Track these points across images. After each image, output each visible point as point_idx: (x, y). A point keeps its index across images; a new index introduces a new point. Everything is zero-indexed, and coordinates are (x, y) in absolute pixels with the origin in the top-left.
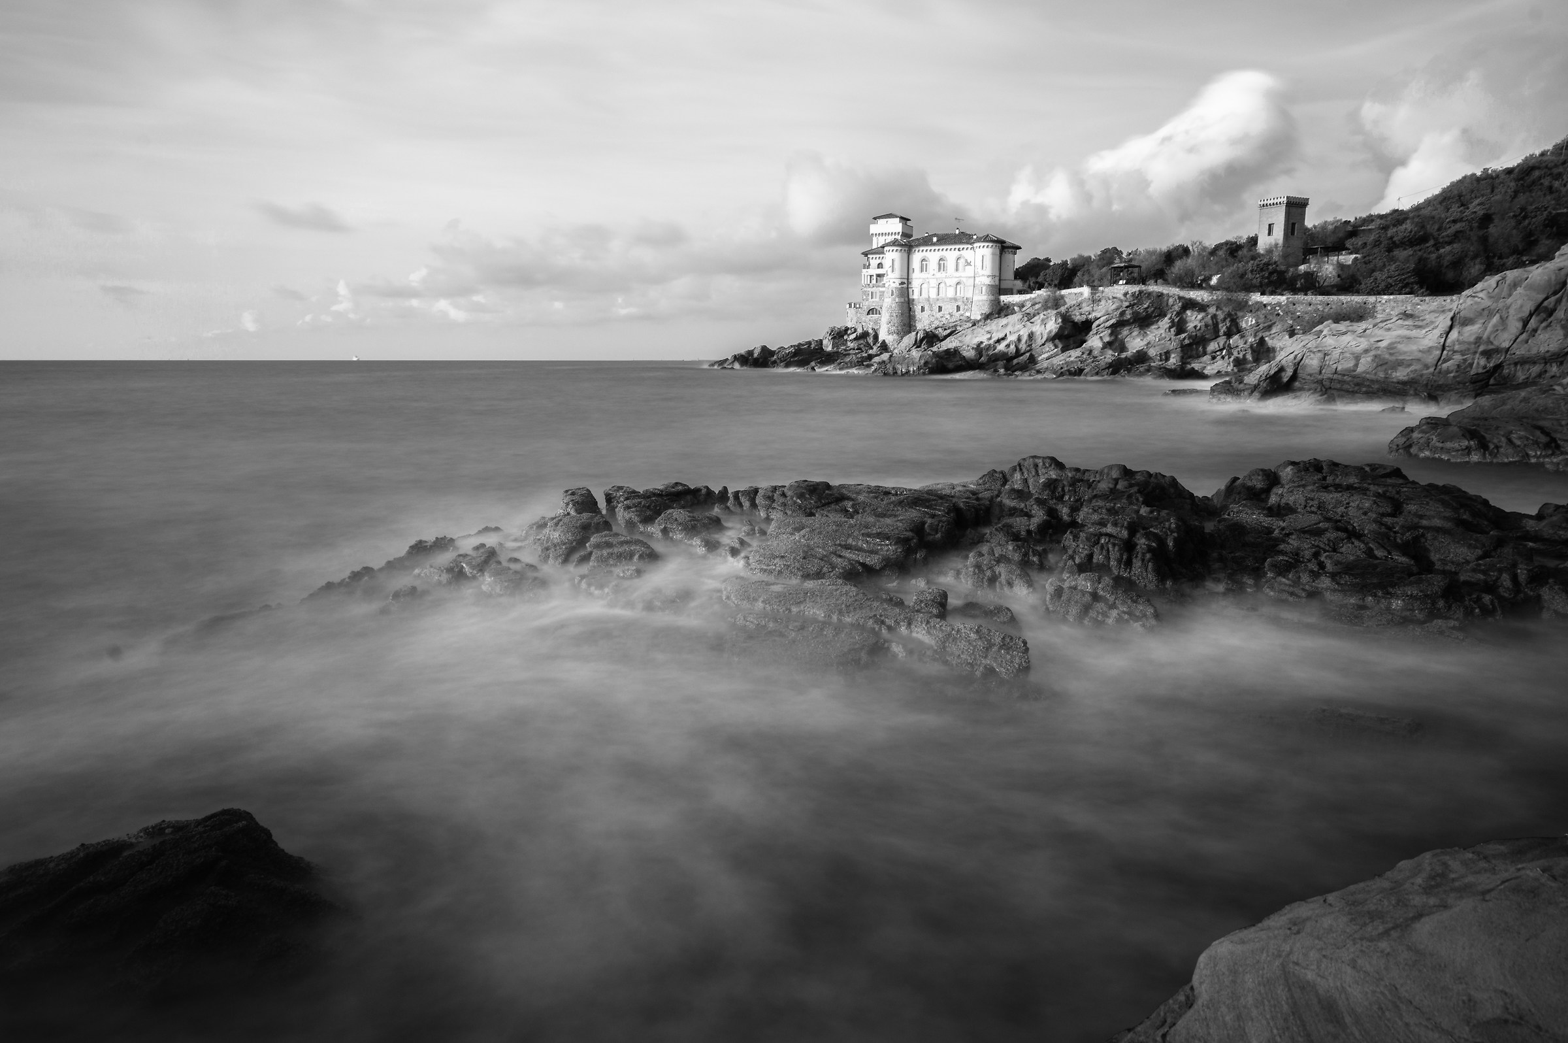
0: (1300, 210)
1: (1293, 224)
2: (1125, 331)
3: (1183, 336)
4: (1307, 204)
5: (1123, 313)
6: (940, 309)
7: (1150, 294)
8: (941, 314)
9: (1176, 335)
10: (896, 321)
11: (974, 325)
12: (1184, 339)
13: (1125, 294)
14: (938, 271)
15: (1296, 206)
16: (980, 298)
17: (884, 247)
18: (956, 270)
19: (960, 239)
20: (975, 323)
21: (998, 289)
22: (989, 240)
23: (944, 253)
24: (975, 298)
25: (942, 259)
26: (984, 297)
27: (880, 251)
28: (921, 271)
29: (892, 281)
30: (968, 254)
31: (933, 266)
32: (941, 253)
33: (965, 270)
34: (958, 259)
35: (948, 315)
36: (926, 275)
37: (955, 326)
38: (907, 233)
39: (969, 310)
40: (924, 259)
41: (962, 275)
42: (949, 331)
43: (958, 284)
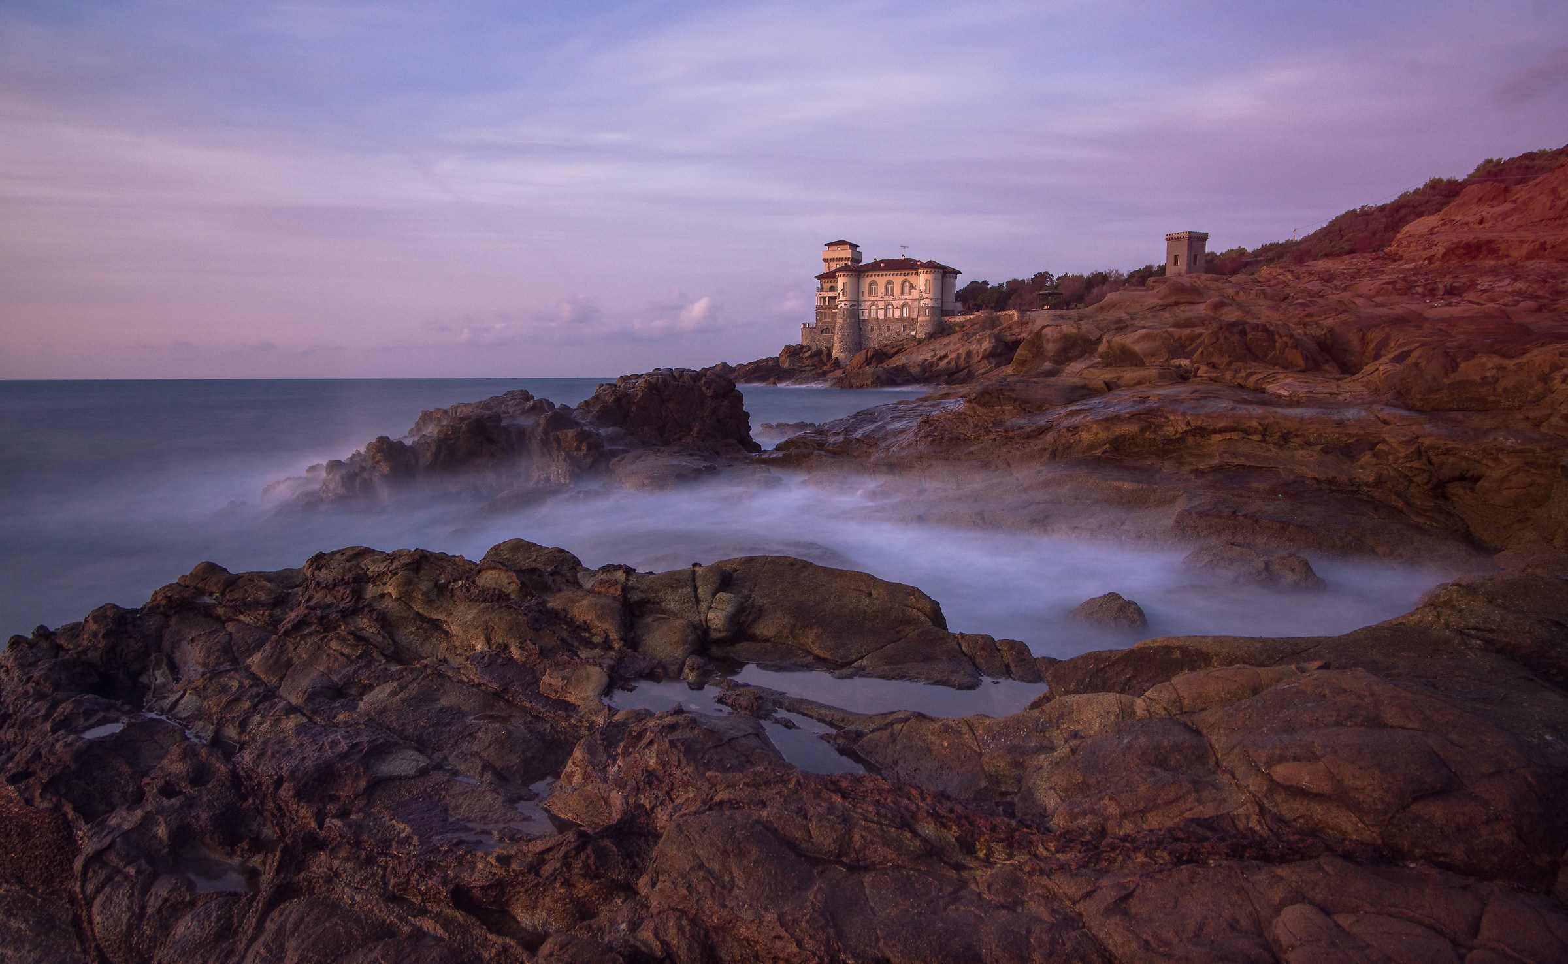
0: (1200, 243)
1: (1196, 256)
4: (1208, 237)
6: (888, 328)
8: (889, 333)
10: (846, 339)
14: (886, 294)
15: (1197, 240)
16: (924, 319)
17: (835, 272)
18: (902, 293)
19: (906, 266)
20: (920, 342)
21: (940, 311)
22: (931, 266)
23: (891, 278)
24: (920, 319)
25: (889, 283)
26: (928, 318)
27: (831, 276)
28: (870, 294)
29: (843, 303)
30: (913, 279)
31: (881, 289)
32: (888, 278)
33: (910, 294)
34: (903, 283)
35: (895, 334)
36: (875, 298)
37: (902, 344)
38: (856, 259)
39: (915, 330)
40: (873, 283)
41: (908, 297)
42: (896, 349)
43: (903, 305)
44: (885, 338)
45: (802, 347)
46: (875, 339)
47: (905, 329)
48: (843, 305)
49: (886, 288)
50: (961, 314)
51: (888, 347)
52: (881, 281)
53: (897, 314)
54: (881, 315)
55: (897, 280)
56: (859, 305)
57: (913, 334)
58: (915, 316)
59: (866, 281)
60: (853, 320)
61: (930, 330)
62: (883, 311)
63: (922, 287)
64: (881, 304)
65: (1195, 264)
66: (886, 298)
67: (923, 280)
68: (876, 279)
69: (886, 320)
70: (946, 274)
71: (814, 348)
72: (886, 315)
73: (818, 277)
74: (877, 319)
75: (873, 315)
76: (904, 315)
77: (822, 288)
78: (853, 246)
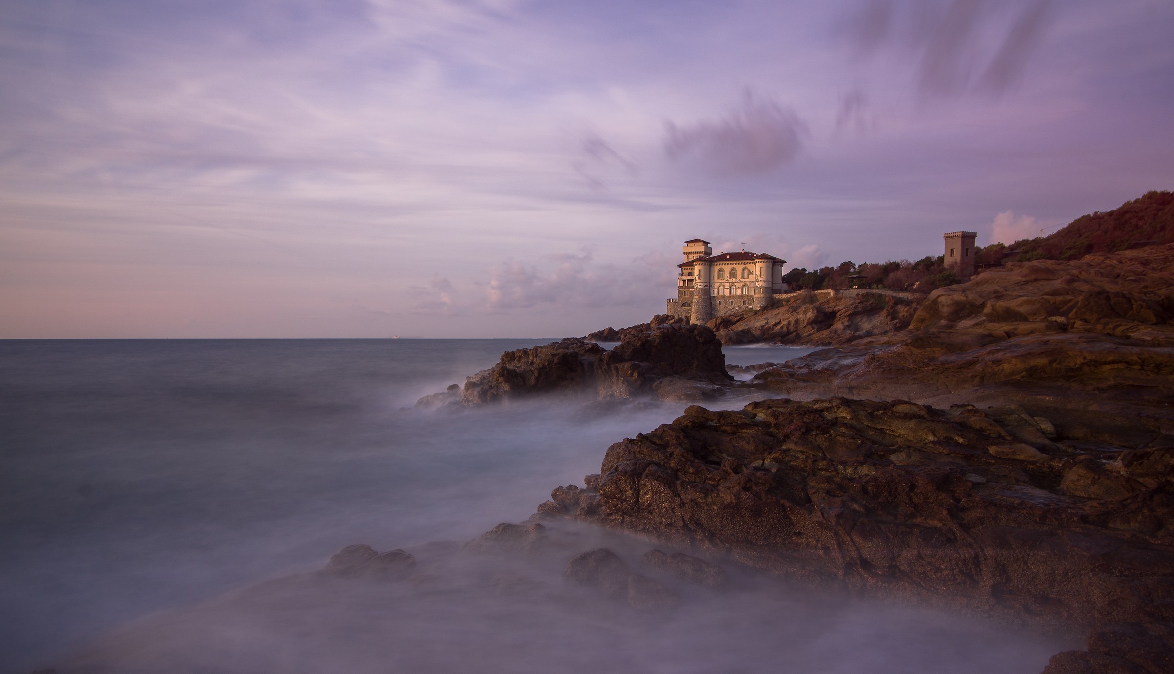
0: (970, 240)
1: (967, 249)
2: (858, 318)
4: (976, 236)
5: (856, 307)
6: (732, 302)
7: (873, 295)
8: (732, 306)
10: (702, 311)
11: (756, 314)
13: (858, 295)
14: (731, 278)
15: (968, 238)
16: (759, 296)
17: (692, 262)
18: (743, 277)
19: (745, 257)
20: (756, 312)
21: (771, 290)
22: (764, 257)
23: (734, 266)
24: (756, 296)
25: (733, 270)
26: (762, 296)
27: (690, 264)
28: (719, 278)
29: (698, 284)
30: (750, 267)
31: (727, 274)
32: (732, 266)
33: (748, 278)
34: (744, 269)
35: (737, 307)
36: (722, 281)
37: (743, 314)
38: (708, 252)
39: (752, 304)
40: (720, 270)
41: (747, 280)
42: (738, 318)
43: (743, 286)
44: (730, 309)
45: (667, 316)
46: (722, 311)
47: (744, 303)
48: (698, 286)
49: (731, 274)
50: (786, 292)
51: (732, 317)
52: (727, 268)
53: (739, 292)
54: (727, 293)
55: (739, 268)
56: (710, 286)
57: (751, 307)
58: (752, 294)
59: (716, 268)
60: (706, 297)
61: (763, 303)
62: (728, 290)
63: (758, 273)
64: (727, 285)
65: (967, 255)
66: (731, 281)
67: (758, 268)
68: (723, 267)
69: (730, 297)
70: (775, 263)
71: (676, 317)
72: (730, 293)
73: (680, 266)
74: (724, 296)
75: (721, 293)
76: (744, 293)
77: (683, 273)
78: (706, 243)
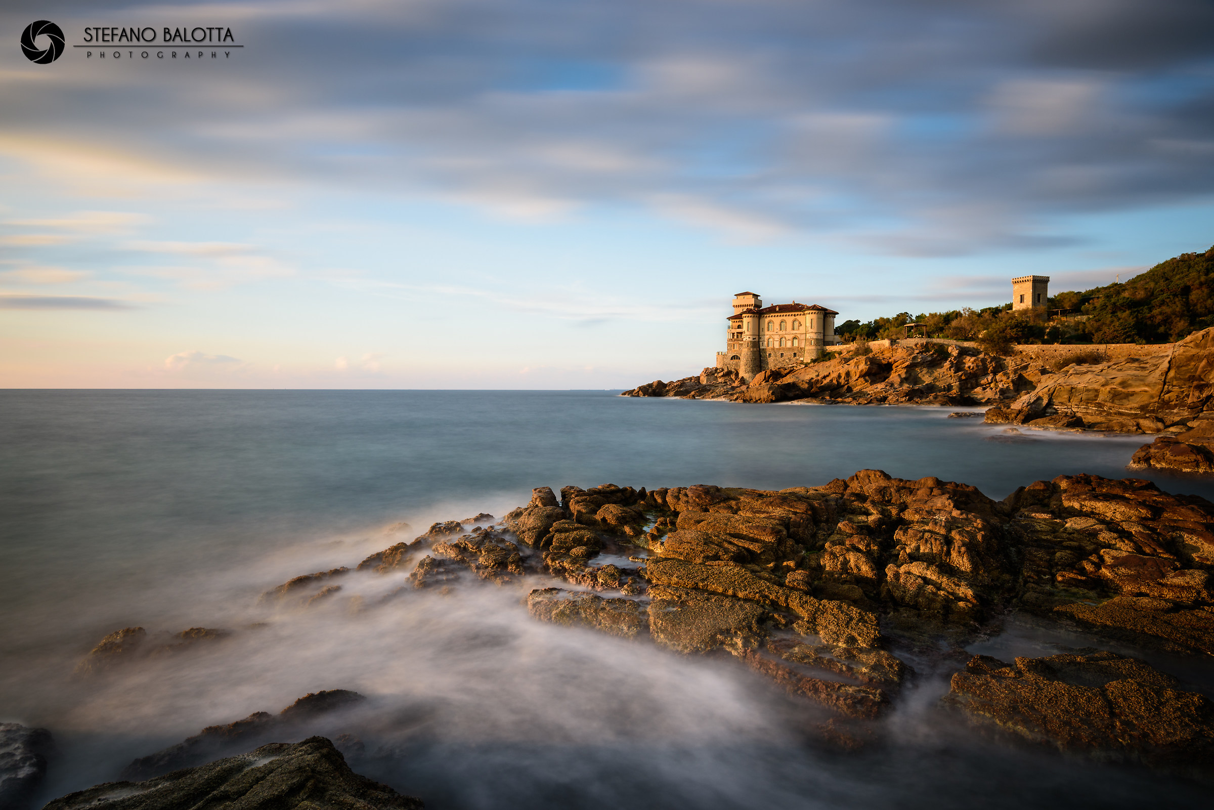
0: (1043, 285)
1: (1039, 295)
2: (917, 370)
3: (960, 373)
4: (1049, 281)
5: (915, 358)
6: (782, 354)
7: (935, 344)
8: (782, 359)
9: (955, 373)
10: (750, 363)
11: (806, 366)
12: (962, 375)
13: (917, 345)
14: (781, 330)
15: (1040, 284)
16: (810, 348)
17: (742, 314)
18: (793, 329)
19: (795, 308)
21: (822, 342)
22: (814, 308)
24: (807, 348)
25: (783, 321)
26: (813, 348)
27: (739, 317)
28: (768, 330)
29: (747, 337)
30: (801, 318)
31: (777, 326)
32: (782, 318)
33: (799, 329)
34: (794, 321)
35: (787, 359)
36: (772, 333)
37: (793, 367)
38: (758, 305)
39: (803, 356)
40: (770, 322)
41: (797, 332)
42: (788, 370)
43: (795, 338)
44: (780, 362)
45: (717, 369)
46: (772, 364)
47: (795, 354)
49: (780, 325)
50: (839, 344)
51: (782, 369)
53: (789, 344)
54: (777, 345)
55: (789, 318)
56: (759, 338)
57: (802, 359)
58: (803, 346)
59: (765, 320)
60: (755, 349)
61: (814, 355)
63: (808, 324)
64: (777, 338)
65: (1039, 301)
66: (781, 333)
67: (809, 320)
68: (773, 319)
69: (780, 349)
70: (826, 315)
71: (726, 370)
72: (780, 345)
73: (729, 318)
74: (773, 349)
75: (771, 345)
76: (795, 346)
77: (732, 326)
78: (756, 296)
